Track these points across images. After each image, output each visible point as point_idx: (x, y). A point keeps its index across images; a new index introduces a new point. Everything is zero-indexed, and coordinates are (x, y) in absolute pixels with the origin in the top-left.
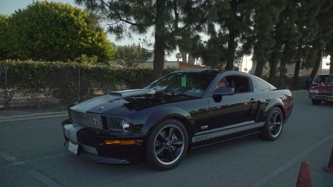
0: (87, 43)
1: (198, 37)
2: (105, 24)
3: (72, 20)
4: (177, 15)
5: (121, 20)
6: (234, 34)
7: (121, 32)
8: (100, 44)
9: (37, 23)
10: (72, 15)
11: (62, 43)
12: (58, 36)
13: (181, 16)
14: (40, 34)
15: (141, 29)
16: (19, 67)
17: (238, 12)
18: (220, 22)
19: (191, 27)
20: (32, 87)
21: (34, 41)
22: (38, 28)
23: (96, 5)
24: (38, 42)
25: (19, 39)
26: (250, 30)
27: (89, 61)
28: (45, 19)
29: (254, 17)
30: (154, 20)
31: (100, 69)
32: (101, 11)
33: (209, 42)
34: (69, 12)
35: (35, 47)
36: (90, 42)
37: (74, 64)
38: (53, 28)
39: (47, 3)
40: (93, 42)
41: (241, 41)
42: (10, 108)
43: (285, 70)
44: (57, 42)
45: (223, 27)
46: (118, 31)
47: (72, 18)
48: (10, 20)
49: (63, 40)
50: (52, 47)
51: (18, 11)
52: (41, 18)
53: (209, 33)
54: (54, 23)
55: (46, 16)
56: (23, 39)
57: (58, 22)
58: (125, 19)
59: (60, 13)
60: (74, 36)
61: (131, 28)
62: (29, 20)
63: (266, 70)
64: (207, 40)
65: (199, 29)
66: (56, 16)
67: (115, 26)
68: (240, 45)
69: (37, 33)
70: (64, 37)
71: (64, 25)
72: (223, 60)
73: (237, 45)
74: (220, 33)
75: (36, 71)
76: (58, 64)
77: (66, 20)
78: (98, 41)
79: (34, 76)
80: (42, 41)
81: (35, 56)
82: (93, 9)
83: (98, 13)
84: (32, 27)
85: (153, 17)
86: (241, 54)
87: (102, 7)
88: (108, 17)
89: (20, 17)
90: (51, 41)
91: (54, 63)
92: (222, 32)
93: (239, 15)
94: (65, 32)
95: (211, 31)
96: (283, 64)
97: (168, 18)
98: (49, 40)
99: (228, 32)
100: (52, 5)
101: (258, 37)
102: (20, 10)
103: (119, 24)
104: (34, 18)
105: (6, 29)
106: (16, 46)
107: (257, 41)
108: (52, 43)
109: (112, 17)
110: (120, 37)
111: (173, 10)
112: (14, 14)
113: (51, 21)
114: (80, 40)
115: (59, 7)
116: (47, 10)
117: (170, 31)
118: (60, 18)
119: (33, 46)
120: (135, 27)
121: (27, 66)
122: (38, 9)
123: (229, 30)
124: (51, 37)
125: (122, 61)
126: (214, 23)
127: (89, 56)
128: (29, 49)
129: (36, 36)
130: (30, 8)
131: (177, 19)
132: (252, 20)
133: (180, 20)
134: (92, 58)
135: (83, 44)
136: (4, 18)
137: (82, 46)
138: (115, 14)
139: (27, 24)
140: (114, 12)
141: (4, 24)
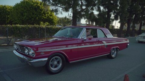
0: (45, 17)
1: (93, 13)
4: (82, 3)
5: (57, 6)
6: (110, 11)
7: (58, 12)
8: (51, 17)
9: (25, 9)
10: (39, 5)
11: (35, 17)
12: (33, 14)
13: (84, 3)
14: (26, 13)
15: (67, 10)
16: (13, 28)
17: (112, 1)
18: (102, 5)
19: (89, 8)
20: (19, 36)
22: (25, 11)
24: (25, 17)
25: (17, 15)
26: (117, 8)
28: (28, 7)
30: (71, 6)
31: (48, 28)
33: (98, 15)
34: (38, 3)
35: (24, 19)
37: (37, 26)
38: (31, 11)
40: (48, 16)
41: (114, 14)
42: (10, 45)
43: (135, 27)
44: (33, 17)
45: (104, 8)
46: (56, 11)
47: (39, 6)
48: (14, 8)
49: (35, 15)
50: (30, 19)
52: (26, 6)
54: (31, 9)
56: (19, 15)
59: (34, 4)
60: (40, 14)
61: (62, 10)
63: (125, 27)
64: (97, 14)
65: (92, 9)
66: (32, 5)
67: (54, 9)
71: (36, 9)
73: (111, 16)
74: (103, 11)
76: (30, 26)
77: (37, 7)
80: (26, 16)
82: (45, 2)
83: (47, 3)
84: (22, 10)
85: (71, 4)
86: (113, 20)
88: (51, 5)
89: (17, 5)
91: (28, 26)
92: (104, 10)
94: (36, 12)
95: (99, 10)
96: (134, 24)
98: (29, 16)
100: (31, 1)
102: (17, 3)
103: (56, 8)
104: (23, 7)
105: (12, 12)
106: (16, 19)
107: (121, 14)
109: (53, 5)
110: (57, 14)
111: (80, 1)
112: (15, 5)
113: (30, 7)
114: (42, 15)
115: (34, 1)
116: (29, 3)
117: (80, 10)
118: (34, 7)
119: (23, 18)
120: (64, 9)
121: (17, 27)
122: (25, 3)
123: (107, 9)
124: (30, 15)
125: (61, 24)
126: (100, 6)
127: (44, 22)
128: (21, 20)
129: (24, 14)
130: (22, 2)
131: (82, 5)
132: (119, 4)
133: (84, 5)
134: (45, 23)
135: (44, 17)
136: (11, 7)
137: (43, 18)
138: (54, 4)
139: (20, 9)
140: (54, 3)
141: (11, 9)
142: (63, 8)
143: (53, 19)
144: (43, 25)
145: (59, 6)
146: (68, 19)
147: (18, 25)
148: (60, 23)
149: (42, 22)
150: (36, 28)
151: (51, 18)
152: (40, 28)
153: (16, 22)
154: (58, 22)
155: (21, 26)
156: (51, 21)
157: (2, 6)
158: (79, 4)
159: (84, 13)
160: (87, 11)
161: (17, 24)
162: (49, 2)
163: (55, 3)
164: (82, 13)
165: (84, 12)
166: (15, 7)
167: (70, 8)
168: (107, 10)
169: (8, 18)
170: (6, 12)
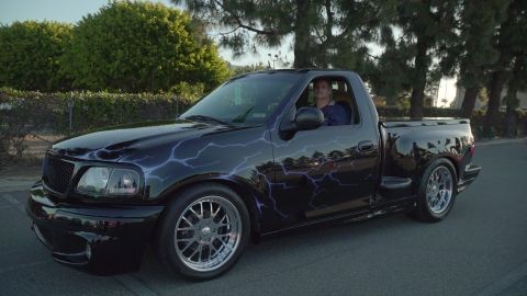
0: (188, 62)
1: (365, 50)
2: (215, 34)
3: (165, 28)
4: (330, 14)
5: (241, 26)
7: (241, 45)
9: (116, 36)
10: (166, 20)
11: (151, 64)
12: (145, 53)
13: (337, 16)
14: (119, 51)
15: (272, 39)
16: (89, 102)
17: (434, 6)
18: (401, 23)
21: (110, 62)
22: (116, 41)
23: (202, 5)
24: (117, 63)
25: (89, 58)
26: (455, 35)
27: (192, 93)
28: (126, 28)
29: (462, 14)
30: (293, 25)
32: (209, 14)
33: (384, 58)
34: (161, 16)
35: (111, 71)
36: (193, 60)
37: (169, 96)
38: (137, 41)
39: (130, 4)
40: (198, 62)
41: (438, 55)
43: (517, 102)
44: (144, 62)
45: (407, 32)
46: (236, 44)
47: (166, 25)
48: (76, 31)
49: (153, 59)
50: (135, 70)
51: (86, 17)
52: (121, 27)
53: (382, 43)
54: (139, 34)
55: (127, 23)
56: (94, 59)
57: (145, 31)
58: (247, 25)
59: (148, 18)
60: (169, 53)
61: (255, 38)
62: (103, 31)
63: (482, 103)
64: (379, 55)
65: (367, 36)
66: (142, 23)
67: (231, 35)
68: (436, 61)
69: (115, 49)
70: (154, 55)
71: (154, 36)
72: (406, 87)
73: (430, 62)
74: (402, 43)
75: (113, 108)
76: (146, 96)
77: (157, 27)
78: (205, 59)
79: (110, 116)
80: (121, 61)
81: (111, 84)
82: (198, 10)
83: (205, 15)
84: (108, 41)
85: (291, 20)
86: (437, 77)
87: (212, 7)
88: (221, 22)
89: (90, 24)
90: (135, 61)
91: (140, 95)
92: (406, 40)
93: (435, 10)
94: (156, 46)
95: (387, 39)
97: (316, 21)
98: (131, 61)
99: (416, 40)
100: (136, 6)
101: (468, 46)
102: (89, 15)
103: (237, 32)
104: (110, 27)
105: (70, 45)
106: (85, 71)
107: (466, 53)
108: (136, 64)
109: (226, 21)
110: (238, 54)
111: (324, 8)
112: (81, 22)
113: (135, 30)
114: (177, 59)
115: (147, 9)
116: (130, 14)
117: (319, 41)
118: (148, 25)
119: (109, 69)
120: (263, 36)
121: (100, 102)
122: (116, 13)
123: (417, 36)
124: (134, 56)
127: (192, 84)
128: (104, 74)
129: (113, 53)
130: (105, 12)
131: (331, 22)
132: (458, 18)
133: (336, 23)
134: (196, 88)
135: (182, 64)
136: (66, 28)
137: (181, 67)
138: (232, 18)
139: (100, 36)
140: (229, 14)
141: (68, 37)
143: (213, 72)
144: (190, 95)
147: (104, 94)
149: (184, 84)
150: (165, 103)
151: (207, 70)
152: (181, 104)
153: (82, 82)
155: (115, 96)
157: (34, 23)
158: (321, 19)
159: (334, 52)
162: (212, 11)
163: (233, 14)
165: (334, 48)
166: (81, 27)
167: (286, 32)
169: (57, 67)
170: (47, 47)
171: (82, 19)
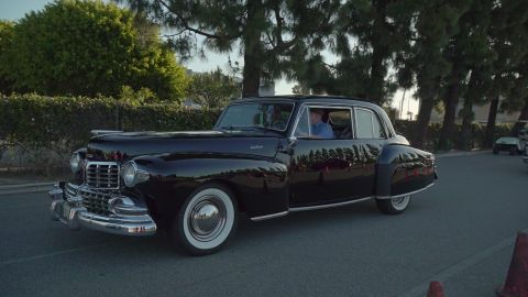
0: (141, 67)
1: (319, 58)
3: (117, 29)
4: (279, 19)
5: (187, 28)
6: (382, 53)
7: (188, 49)
9: (61, 35)
10: (117, 21)
11: (100, 68)
12: (94, 55)
13: (288, 21)
14: (65, 53)
15: (222, 44)
16: (15, 105)
17: (391, 16)
18: (355, 32)
19: (305, 40)
20: (36, 138)
21: (55, 64)
22: (62, 42)
23: (147, 4)
24: (62, 65)
25: (30, 58)
26: (410, 46)
27: (136, 97)
28: (73, 28)
30: (241, 29)
31: (151, 110)
32: (153, 14)
33: (339, 67)
34: (113, 17)
35: (56, 73)
36: (147, 65)
37: (108, 101)
38: (86, 43)
39: (78, 3)
40: (152, 67)
41: (396, 66)
43: (471, 116)
44: (93, 65)
45: (363, 42)
46: (182, 47)
47: (118, 27)
48: (18, 28)
49: (102, 62)
50: (84, 73)
51: (29, 14)
52: (67, 27)
53: (338, 52)
54: (87, 35)
55: (74, 23)
56: (36, 60)
57: (94, 32)
59: (98, 17)
60: (121, 56)
61: (205, 42)
62: (48, 30)
63: (438, 115)
64: (335, 64)
65: (318, 44)
66: (91, 23)
67: (176, 38)
69: (61, 50)
70: (104, 58)
71: (104, 38)
73: (385, 71)
74: (358, 51)
75: (42, 111)
76: (82, 101)
77: (108, 29)
78: (160, 64)
79: (38, 121)
80: (67, 63)
82: (140, 10)
84: (53, 40)
85: (239, 23)
86: (393, 88)
87: (156, 7)
88: (165, 23)
89: (33, 21)
90: (83, 63)
91: (74, 99)
92: (361, 50)
93: (390, 20)
94: (106, 48)
95: (342, 47)
96: (468, 104)
97: (266, 25)
98: (78, 63)
100: (85, 5)
102: (33, 13)
103: (183, 35)
104: (55, 26)
105: (10, 44)
106: (26, 73)
107: (422, 64)
108: (84, 67)
109: (171, 23)
110: (186, 58)
111: (273, 14)
112: (23, 20)
113: (83, 31)
114: (130, 62)
115: (97, 9)
116: (78, 14)
117: (271, 47)
118: (97, 26)
119: (53, 71)
120: (213, 40)
121: (28, 105)
122: (63, 11)
123: (373, 45)
124: (82, 58)
125: (201, 97)
126: (347, 35)
127: (136, 88)
128: (47, 76)
129: (58, 54)
130: (50, 9)
131: (281, 27)
132: (414, 30)
133: (287, 29)
134: (140, 93)
135: (135, 68)
136: (7, 26)
137: (133, 71)
138: (177, 20)
139: (44, 35)
140: (175, 16)
141: (8, 35)
142: (209, 36)
143: (168, 78)
144: (133, 100)
145: (196, 27)
146: (226, 78)
147: (34, 96)
148: (199, 93)
149: (127, 89)
150: (102, 108)
151: (162, 75)
152: (121, 109)
153: (24, 84)
154: (189, 91)
155: (46, 98)
156: (161, 85)
158: (270, 23)
159: (287, 58)
160: (297, 51)
161: (30, 91)
162: (156, 12)
163: (180, 16)
164: (281, 58)
165: (287, 54)
166: (23, 25)
167: (235, 37)
168: (371, 50)
171: (24, 17)
